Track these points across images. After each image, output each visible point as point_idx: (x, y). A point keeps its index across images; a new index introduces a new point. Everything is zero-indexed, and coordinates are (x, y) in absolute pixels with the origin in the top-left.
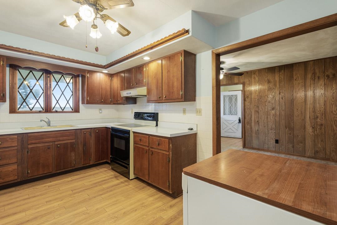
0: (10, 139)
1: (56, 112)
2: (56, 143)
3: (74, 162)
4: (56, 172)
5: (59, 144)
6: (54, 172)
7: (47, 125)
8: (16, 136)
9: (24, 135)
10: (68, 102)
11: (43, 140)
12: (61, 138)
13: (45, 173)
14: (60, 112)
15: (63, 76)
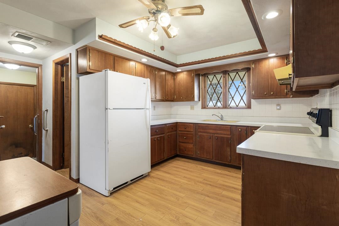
0: (190, 126)
1: (231, 108)
2: (216, 135)
3: (230, 157)
4: (215, 161)
5: (217, 137)
6: (214, 160)
7: (220, 119)
8: (192, 125)
9: (197, 124)
10: (242, 97)
11: (207, 131)
12: (219, 132)
13: (208, 158)
14: (234, 108)
15: (237, 73)
